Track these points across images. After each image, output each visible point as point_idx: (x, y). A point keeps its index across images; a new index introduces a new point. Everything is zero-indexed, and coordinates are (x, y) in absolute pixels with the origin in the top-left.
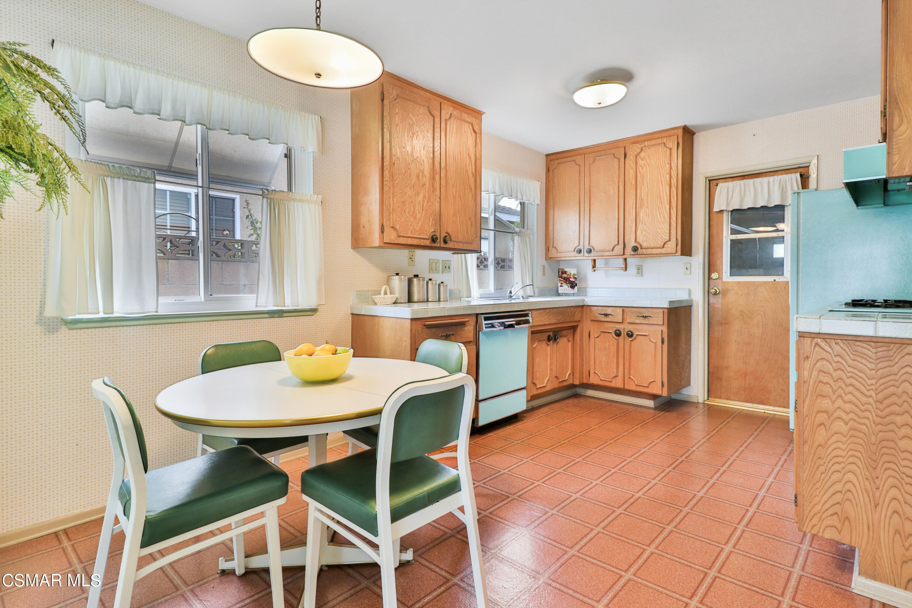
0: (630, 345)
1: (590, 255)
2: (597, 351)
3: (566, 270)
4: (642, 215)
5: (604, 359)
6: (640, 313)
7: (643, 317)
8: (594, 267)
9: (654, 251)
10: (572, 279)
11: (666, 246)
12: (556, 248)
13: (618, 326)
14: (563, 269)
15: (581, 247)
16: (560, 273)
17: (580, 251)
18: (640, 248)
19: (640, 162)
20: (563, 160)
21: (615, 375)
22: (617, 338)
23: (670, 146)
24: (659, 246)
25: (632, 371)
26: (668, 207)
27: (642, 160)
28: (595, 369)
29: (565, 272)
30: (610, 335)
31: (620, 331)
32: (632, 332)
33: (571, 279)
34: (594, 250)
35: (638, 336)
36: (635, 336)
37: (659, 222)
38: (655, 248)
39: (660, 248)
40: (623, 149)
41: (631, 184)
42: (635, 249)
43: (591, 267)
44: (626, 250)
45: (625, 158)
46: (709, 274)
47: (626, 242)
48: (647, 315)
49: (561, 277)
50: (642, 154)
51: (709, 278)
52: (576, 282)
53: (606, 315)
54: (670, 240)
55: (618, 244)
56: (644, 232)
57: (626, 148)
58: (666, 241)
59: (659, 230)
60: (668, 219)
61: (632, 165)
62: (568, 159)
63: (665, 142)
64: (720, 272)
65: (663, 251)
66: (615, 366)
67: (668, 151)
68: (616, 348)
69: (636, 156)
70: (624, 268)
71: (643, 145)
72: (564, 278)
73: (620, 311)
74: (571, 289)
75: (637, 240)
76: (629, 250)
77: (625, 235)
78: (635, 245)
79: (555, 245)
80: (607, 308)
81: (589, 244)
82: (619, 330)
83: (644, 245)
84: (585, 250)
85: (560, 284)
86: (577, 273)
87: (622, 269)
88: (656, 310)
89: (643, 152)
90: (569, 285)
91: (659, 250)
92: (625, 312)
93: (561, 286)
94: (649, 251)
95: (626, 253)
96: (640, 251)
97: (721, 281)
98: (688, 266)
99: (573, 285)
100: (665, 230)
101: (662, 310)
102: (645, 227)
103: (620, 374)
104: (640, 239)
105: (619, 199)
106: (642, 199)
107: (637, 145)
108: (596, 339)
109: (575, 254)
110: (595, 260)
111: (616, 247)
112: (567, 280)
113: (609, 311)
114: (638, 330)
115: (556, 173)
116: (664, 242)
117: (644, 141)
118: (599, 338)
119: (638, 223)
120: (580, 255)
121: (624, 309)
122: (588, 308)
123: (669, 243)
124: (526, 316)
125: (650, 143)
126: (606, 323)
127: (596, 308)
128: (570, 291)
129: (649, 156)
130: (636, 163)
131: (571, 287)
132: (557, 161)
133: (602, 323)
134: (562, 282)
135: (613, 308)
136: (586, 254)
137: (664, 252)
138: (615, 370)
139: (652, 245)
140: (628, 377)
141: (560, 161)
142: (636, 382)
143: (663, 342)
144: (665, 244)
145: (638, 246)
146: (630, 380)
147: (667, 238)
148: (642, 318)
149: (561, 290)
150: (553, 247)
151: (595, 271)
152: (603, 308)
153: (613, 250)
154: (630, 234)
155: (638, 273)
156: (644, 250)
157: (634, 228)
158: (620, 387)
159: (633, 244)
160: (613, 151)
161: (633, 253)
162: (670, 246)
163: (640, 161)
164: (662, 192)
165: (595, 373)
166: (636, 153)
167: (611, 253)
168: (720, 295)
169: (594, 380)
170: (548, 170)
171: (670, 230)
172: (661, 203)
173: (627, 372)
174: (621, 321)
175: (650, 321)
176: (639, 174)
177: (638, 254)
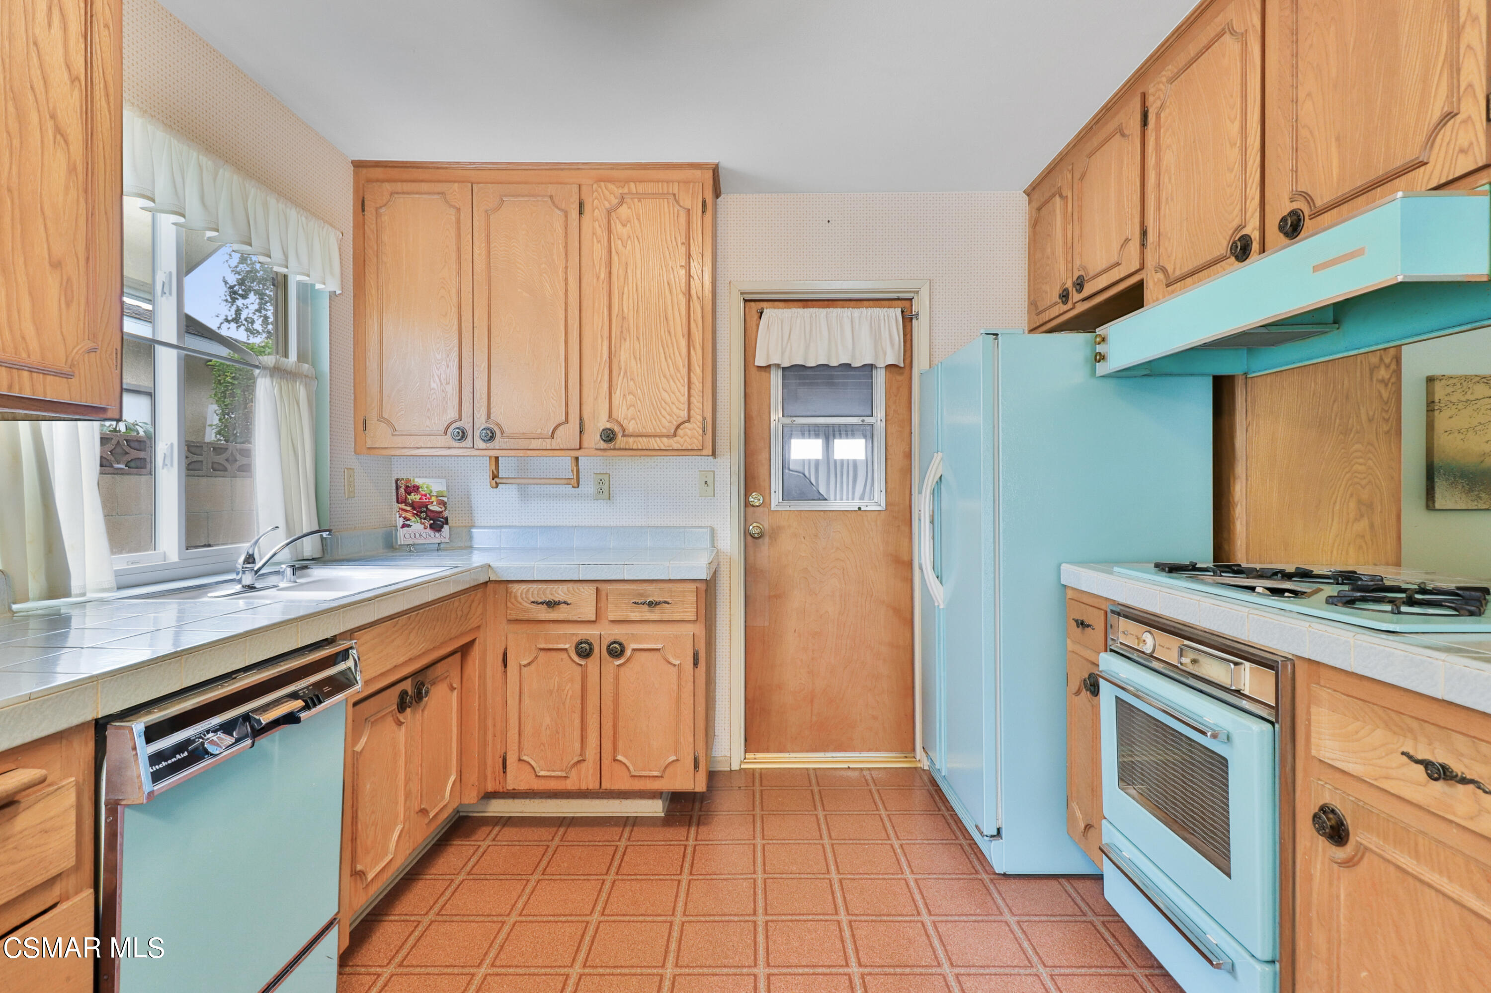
0: (617, 678)
1: (490, 445)
2: (526, 701)
3: (418, 481)
4: (624, 355)
5: (547, 721)
6: (641, 595)
7: (649, 603)
8: (495, 476)
9: (655, 443)
10: (434, 508)
11: (680, 432)
12: (388, 422)
13: (585, 632)
14: (408, 481)
15: (466, 424)
16: (402, 490)
17: (462, 435)
18: (620, 435)
19: (618, 228)
20: (407, 187)
21: (576, 759)
22: (583, 662)
23: (688, 204)
24: (664, 431)
25: (620, 744)
26: (683, 343)
27: (624, 225)
28: (520, 749)
29: (416, 489)
30: (564, 655)
31: (590, 644)
32: (620, 644)
33: (431, 507)
34: (502, 432)
35: (638, 654)
36: (628, 653)
37: (665, 377)
38: (655, 436)
39: (668, 437)
40: (575, 189)
41: (598, 278)
42: (609, 436)
43: (487, 476)
44: (585, 437)
45: (581, 213)
46: (747, 496)
47: (586, 417)
48: (657, 599)
49: (405, 502)
50: (624, 211)
51: (747, 504)
52: (446, 514)
53: (551, 604)
54: (688, 421)
55: (567, 421)
56: (630, 397)
57: (584, 188)
58: (681, 420)
59: (665, 395)
60: (684, 371)
61: (599, 231)
62: (425, 187)
63: (676, 191)
64: (766, 494)
65: (674, 443)
66: (577, 734)
67: (683, 214)
68: (578, 686)
69: (609, 212)
70: (574, 482)
71: (626, 190)
72: (413, 505)
73: (589, 592)
74: (432, 533)
75: (614, 415)
76: (593, 439)
77: (584, 400)
78: (608, 425)
79: (385, 415)
80: (556, 586)
81: (489, 416)
82: (586, 642)
83: (631, 427)
84: (477, 433)
85: (401, 521)
86: (448, 487)
87: (568, 482)
88: (680, 587)
89: (625, 206)
90: (427, 523)
91: (665, 440)
92: (603, 594)
93: (403, 526)
94: (643, 443)
95: (585, 445)
96: (620, 441)
97: (766, 509)
98: (709, 477)
99: (437, 522)
100: (678, 394)
101: (693, 586)
102: (631, 384)
103: (591, 753)
104: (621, 412)
105: (566, 310)
106: (624, 318)
107: (611, 186)
108: (524, 670)
109: (448, 440)
110: (497, 458)
111: (561, 428)
112: (420, 510)
113: (559, 593)
114: (634, 637)
115: (385, 218)
116: (675, 424)
117: (627, 181)
118: (533, 667)
119: (615, 374)
120: (463, 444)
121: (602, 586)
122: (502, 588)
123: (687, 425)
125: (641, 188)
126: (551, 625)
127: (524, 587)
128: (433, 538)
129: (639, 219)
130: (610, 231)
131: (432, 527)
132: (387, 186)
133: (539, 626)
134: (409, 515)
135: (570, 586)
136: (481, 444)
137: (676, 446)
138: (577, 745)
139: (650, 430)
140: (610, 758)
141: (399, 186)
142: (631, 768)
143: (696, 664)
144: (678, 427)
145: (616, 428)
146: (615, 764)
147: (684, 414)
148: (646, 607)
149: (403, 536)
150: (381, 418)
151: (497, 484)
152: (544, 586)
153: (552, 436)
154: (596, 399)
155: (601, 491)
156: (631, 440)
157: (606, 385)
158: (591, 787)
159: (603, 423)
160: (551, 189)
161: (603, 445)
162: (689, 432)
163: (619, 226)
164: (670, 307)
165: (520, 760)
166: (607, 205)
167: (548, 444)
168: (766, 540)
169: (516, 779)
170: (361, 205)
171: (689, 396)
172: (669, 332)
173: (607, 746)
174: (594, 618)
175: (666, 613)
176: (615, 258)
177: (615, 449)
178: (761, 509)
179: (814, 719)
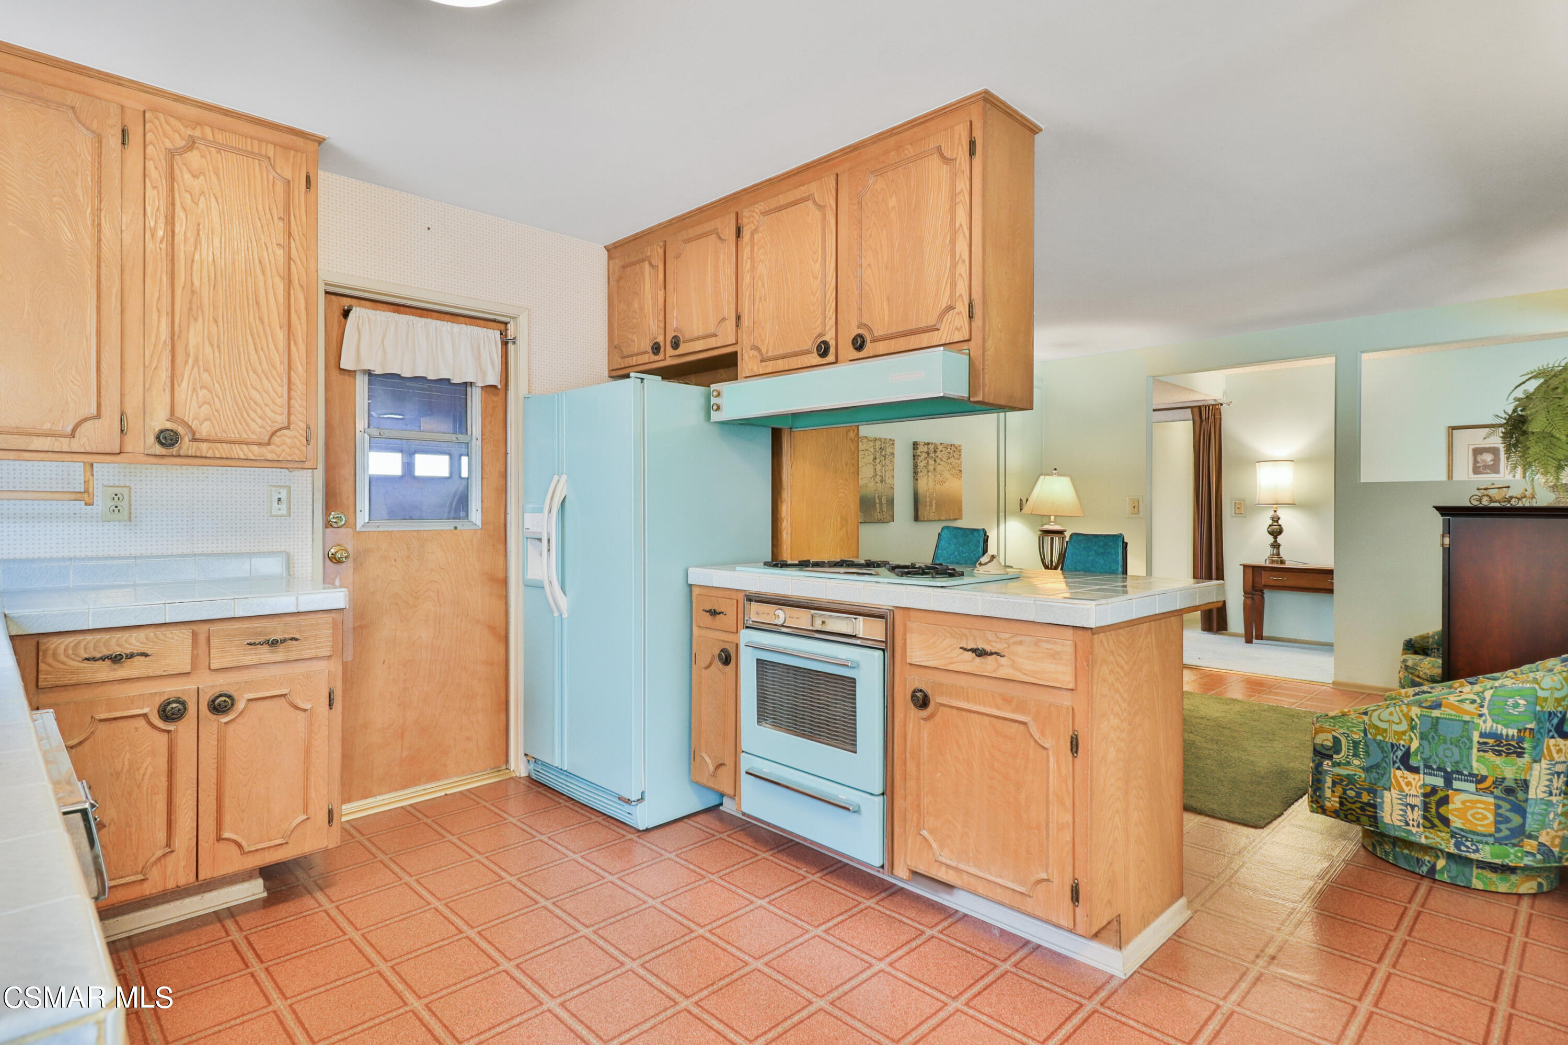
0: (221, 741)
4: (194, 339)
6: (260, 634)
7: (267, 642)
9: (239, 451)
11: (276, 439)
13: (171, 689)
18: (186, 439)
19: (184, 177)
21: (159, 853)
22: (170, 727)
23: (288, 174)
24: (254, 437)
25: (228, 817)
26: (280, 335)
27: (194, 176)
30: (140, 723)
31: (183, 703)
32: (229, 696)
35: (254, 705)
36: (240, 705)
37: (255, 372)
38: (240, 443)
39: (259, 444)
40: (113, 108)
42: (167, 439)
44: (129, 438)
45: (124, 143)
46: (327, 515)
47: (131, 411)
48: (281, 637)
50: (194, 157)
51: (327, 525)
53: (118, 659)
54: (287, 427)
55: (98, 416)
56: (203, 393)
57: (128, 110)
58: (277, 426)
59: (255, 394)
60: (282, 369)
61: (153, 173)
63: (271, 154)
64: (349, 511)
65: (266, 453)
66: (161, 821)
67: (280, 184)
68: (163, 761)
69: (169, 155)
70: (88, 497)
71: (197, 134)
73: (180, 637)
75: (179, 414)
76: (142, 441)
77: (128, 391)
78: (169, 425)
80: (126, 634)
82: (176, 701)
83: (204, 430)
87: (78, 498)
88: (311, 619)
89: (195, 152)
91: (255, 448)
92: (202, 638)
94: (222, 450)
95: (129, 448)
96: (186, 446)
97: (350, 532)
98: (283, 495)
100: (273, 394)
102: (205, 376)
103: (183, 840)
104: (190, 411)
106: (194, 292)
107: (172, 121)
111: (90, 425)
113: (133, 642)
114: (249, 685)
116: (270, 430)
117: (198, 123)
118: (87, 745)
119: (179, 359)
121: (202, 629)
122: (29, 645)
123: (285, 431)
125: (221, 137)
126: (118, 687)
127: (72, 640)
129: (217, 174)
130: (172, 178)
133: (98, 689)
135: (151, 633)
137: (270, 456)
138: (161, 835)
139: (233, 436)
140: (213, 837)
142: (244, 843)
143: (330, 704)
144: (274, 434)
145: (180, 430)
146: (222, 845)
147: (281, 419)
148: (266, 648)
152: (106, 636)
153: (72, 435)
154: (148, 390)
155: (116, 511)
156: (204, 446)
157: (165, 374)
158: (183, 882)
159: (160, 421)
160: (71, 98)
161: (159, 450)
162: (288, 441)
163: (187, 176)
164: (262, 291)
166: (169, 145)
168: (351, 564)
171: (289, 398)
172: (261, 320)
173: (208, 825)
174: (188, 668)
175: (295, 651)
176: (180, 214)
177: (179, 456)
178: (343, 530)
179: (405, 753)
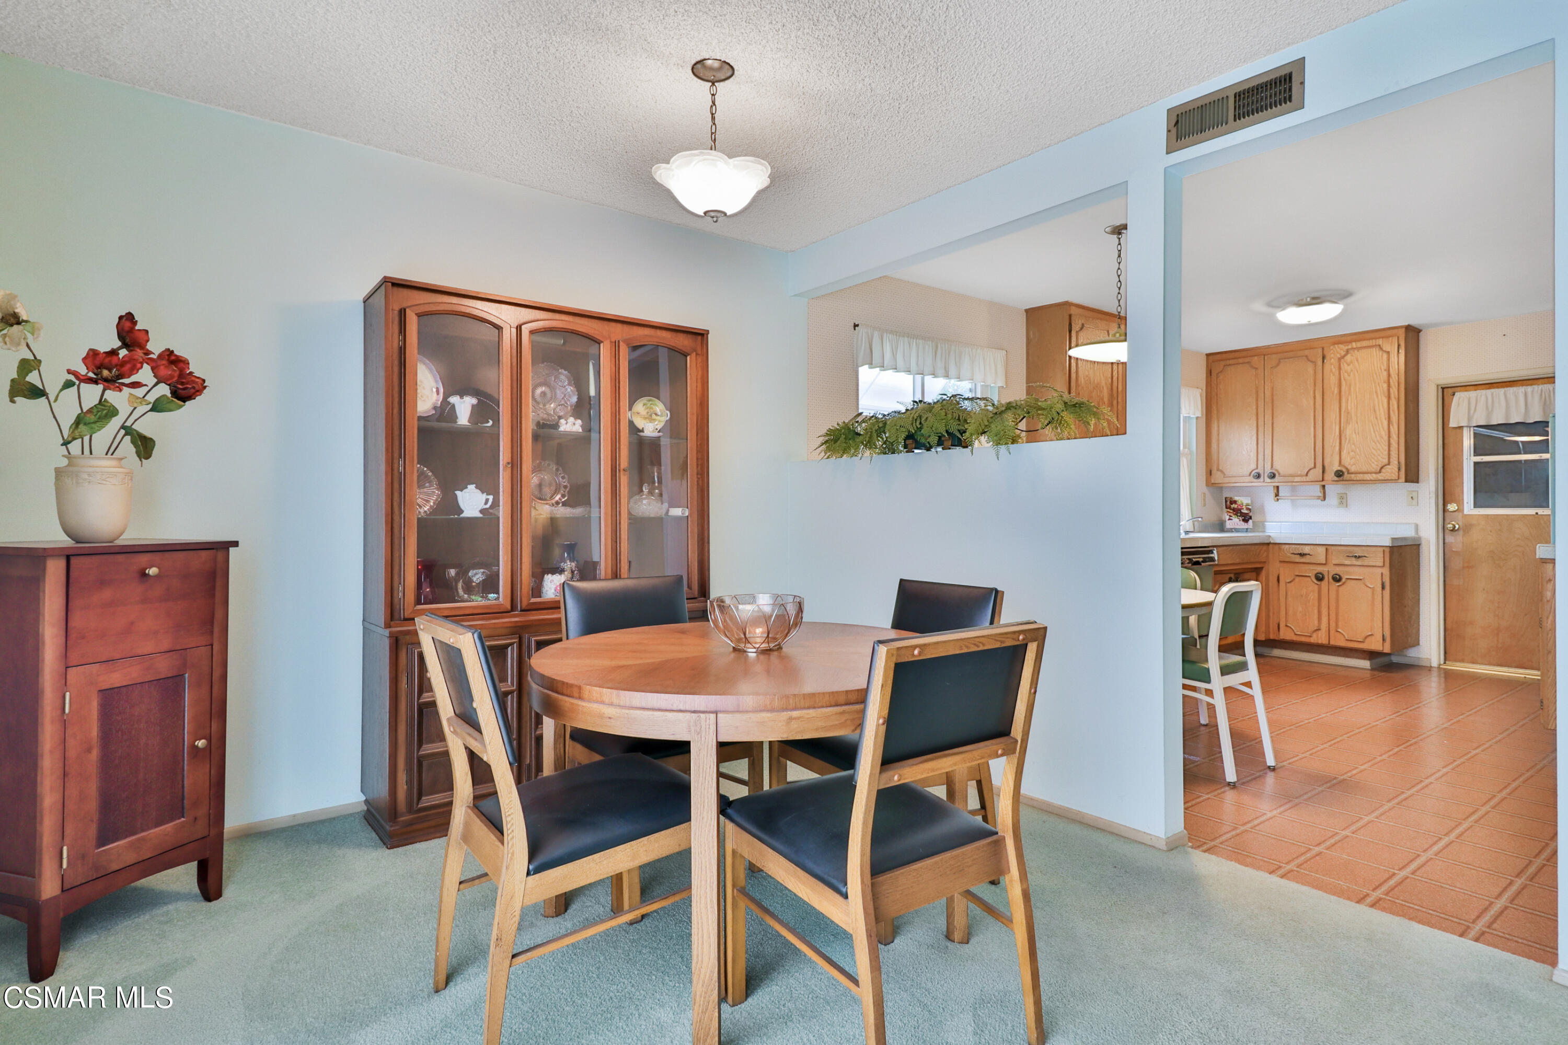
0: (1337, 592)
1: (1272, 480)
2: (1289, 599)
3: (1236, 498)
4: (1348, 432)
5: (1300, 609)
6: (1351, 552)
7: (1356, 557)
8: (1277, 495)
9: (1368, 477)
10: (1245, 511)
11: (1383, 470)
12: (1222, 471)
13: (1320, 569)
14: (1231, 498)
15: (1260, 470)
16: (1228, 503)
17: (1258, 476)
18: (1346, 473)
19: (1345, 366)
20: (1231, 362)
21: (1315, 629)
22: (1319, 583)
23: (1388, 349)
24: (1373, 470)
25: (1340, 624)
26: (1385, 423)
27: (1348, 365)
28: (1286, 621)
29: (1235, 502)
30: (1308, 579)
31: (1323, 575)
32: (1339, 576)
33: (1242, 511)
34: (1279, 474)
35: (1349, 581)
36: (1344, 580)
37: (1374, 441)
38: (1368, 473)
39: (1376, 473)
40: (1320, 351)
41: (1333, 394)
42: (1339, 474)
43: (1273, 495)
44: (1326, 475)
45: (1323, 362)
46: (1444, 505)
47: (1326, 465)
48: (1360, 555)
49: (1230, 508)
50: (1348, 358)
51: (1445, 510)
52: (1251, 514)
53: (1302, 555)
54: (1389, 464)
55: (1315, 467)
56: (1352, 454)
57: (1325, 349)
58: (1383, 464)
59: (1374, 452)
60: (1386, 438)
61: (1334, 370)
62: (1241, 360)
63: (1380, 343)
64: (1460, 502)
65: (1380, 477)
66: (1316, 616)
67: (1385, 356)
68: (1316, 595)
69: (1340, 359)
70: (1322, 498)
71: (1350, 347)
72: (1234, 510)
73: (1322, 550)
74: (1243, 523)
75: (1342, 463)
76: (1330, 475)
77: (1325, 456)
78: (1339, 468)
79: (1220, 468)
80: (1304, 547)
81: (1272, 467)
82: (1321, 573)
83: (1353, 469)
84: (1266, 475)
85: (1228, 517)
86: (1252, 501)
87: (1318, 498)
88: (1374, 549)
89: (1349, 355)
90: (1241, 518)
91: (1374, 475)
92: (1330, 552)
93: (1229, 519)
94: (1360, 477)
95: (1326, 478)
96: (1346, 476)
97: (1460, 514)
98: (1414, 495)
99: (1246, 518)
100: (1382, 450)
101: (1381, 549)
102: (1353, 446)
103: (1324, 626)
104: (1347, 461)
105: (1315, 411)
106: (1348, 413)
107: (1341, 346)
108: (1288, 585)
109: (1251, 478)
110: (1278, 487)
111: (1311, 472)
112: (1237, 512)
113: (1306, 550)
114: (1348, 573)
115: (1221, 377)
116: (1380, 466)
117: (1351, 342)
118: (1292, 584)
119: (1343, 442)
120: (1259, 480)
121: (1328, 547)
122: (1277, 547)
123: (1388, 467)
124: (1208, 554)
125: (1359, 344)
126: (1302, 565)
127: (1287, 546)
128: (1243, 525)
129: (1357, 360)
130: (1340, 369)
131: (1243, 520)
132: (1223, 363)
133: (1296, 565)
134: (1231, 514)
135: (1312, 547)
136: (1269, 480)
137: (1381, 478)
138: (1316, 622)
139: (1364, 470)
140: (1334, 630)
141: (1228, 362)
142: (1346, 636)
143: (1383, 588)
144: (1382, 468)
145: (1344, 470)
146: (1337, 633)
147: (1386, 461)
148: (1354, 559)
149: (1229, 524)
150: (1218, 470)
151: (1278, 500)
152: (1299, 546)
153: (1307, 475)
154: (1332, 455)
155: (1341, 503)
156: (1353, 475)
157: (1337, 448)
158: (1324, 642)
159: (1336, 467)
160: (1307, 352)
161: (1336, 478)
162: (1389, 471)
164: (1377, 405)
165: (1286, 626)
166: (1339, 356)
167: (1304, 479)
168: (1461, 532)
169: (1285, 635)
170: (1209, 373)
171: (1389, 450)
172: (1376, 418)
173: (1333, 624)
174: (1324, 562)
175: (1366, 562)
176: (1343, 383)
177: (1343, 480)
178: (1456, 513)
